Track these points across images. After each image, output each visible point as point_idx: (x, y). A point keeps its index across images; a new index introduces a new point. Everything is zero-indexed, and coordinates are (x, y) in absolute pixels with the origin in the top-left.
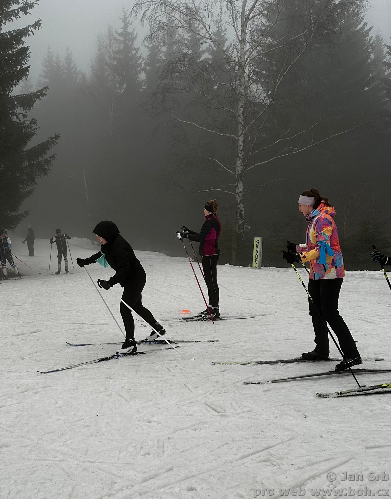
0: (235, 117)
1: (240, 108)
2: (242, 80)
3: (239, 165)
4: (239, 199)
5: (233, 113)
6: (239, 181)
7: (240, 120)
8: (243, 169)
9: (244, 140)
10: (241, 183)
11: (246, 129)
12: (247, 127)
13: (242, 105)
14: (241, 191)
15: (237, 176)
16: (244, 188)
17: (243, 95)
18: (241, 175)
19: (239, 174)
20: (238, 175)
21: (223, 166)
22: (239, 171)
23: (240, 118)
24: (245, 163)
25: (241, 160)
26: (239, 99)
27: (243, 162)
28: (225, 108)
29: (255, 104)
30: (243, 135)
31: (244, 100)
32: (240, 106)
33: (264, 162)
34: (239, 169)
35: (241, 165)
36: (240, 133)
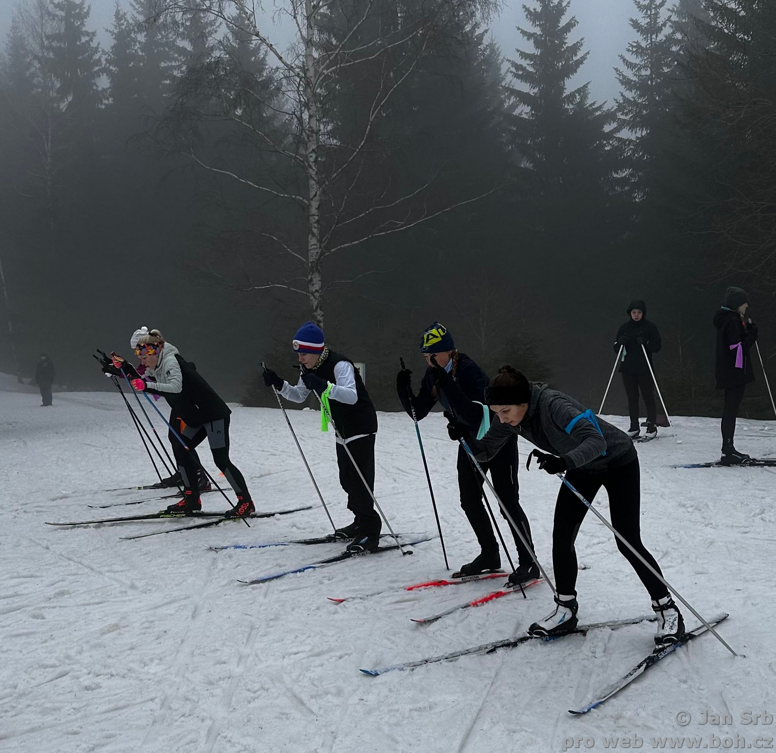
0: (303, 168)
1: (311, 152)
3: (313, 247)
4: (315, 303)
5: (300, 160)
6: (313, 273)
7: (313, 173)
8: (320, 253)
9: (319, 205)
10: (317, 276)
12: (323, 184)
13: (313, 148)
14: (318, 289)
15: (310, 265)
16: (322, 284)
17: (315, 132)
18: (317, 264)
19: (313, 262)
20: (311, 262)
21: (286, 247)
22: (313, 257)
23: (311, 170)
24: (323, 244)
25: (316, 238)
27: (320, 241)
28: (286, 152)
30: (316, 197)
32: (311, 150)
33: (354, 243)
34: (314, 253)
35: (316, 246)
36: (312, 194)
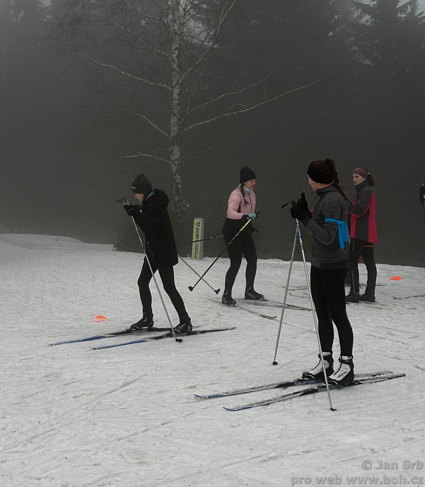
0: (168, 62)
1: (175, 50)
2: (176, 14)
3: (174, 124)
4: (174, 169)
5: (166, 56)
6: (174, 145)
7: (175, 66)
8: (179, 130)
9: (180, 92)
10: (177, 148)
11: (182, 78)
12: (183, 75)
13: (176, 46)
14: (177, 158)
15: (171, 139)
16: (180, 155)
17: (178, 34)
18: (177, 138)
19: (174, 137)
20: (172, 137)
21: (153, 125)
22: (173, 132)
23: (175, 64)
24: (181, 123)
25: (177, 118)
26: (173, 39)
27: (180, 120)
28: (155, 49)
29: (192, 46)
30: (178, 85)
31: (179, 40)
32: (174, 48)
33: (206, 122)
34: (174, 130)
35: (176, 124)
36: (175, 83)
